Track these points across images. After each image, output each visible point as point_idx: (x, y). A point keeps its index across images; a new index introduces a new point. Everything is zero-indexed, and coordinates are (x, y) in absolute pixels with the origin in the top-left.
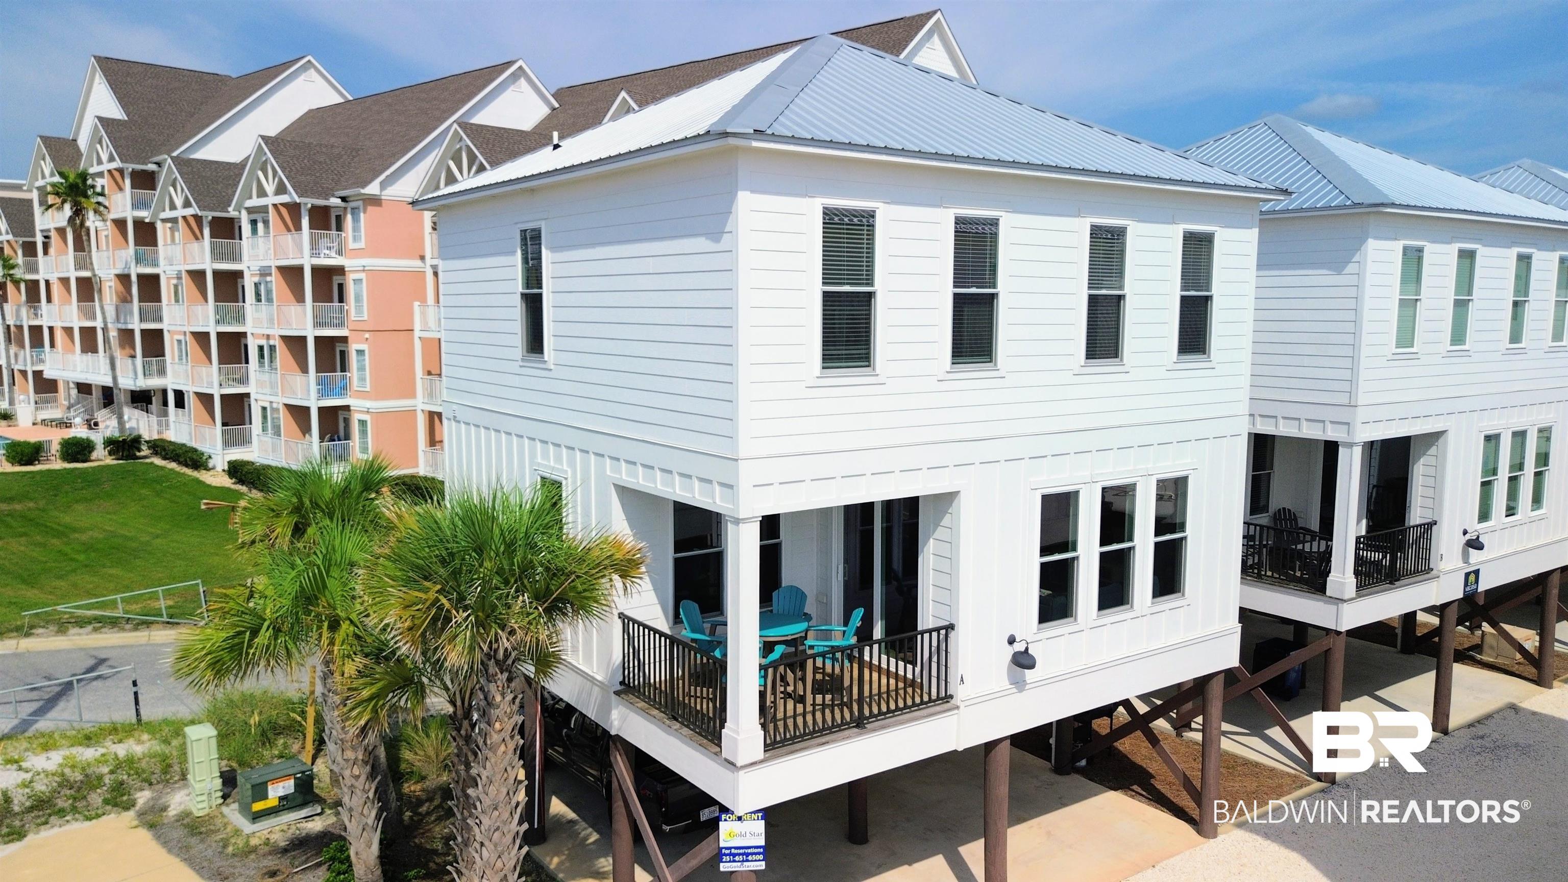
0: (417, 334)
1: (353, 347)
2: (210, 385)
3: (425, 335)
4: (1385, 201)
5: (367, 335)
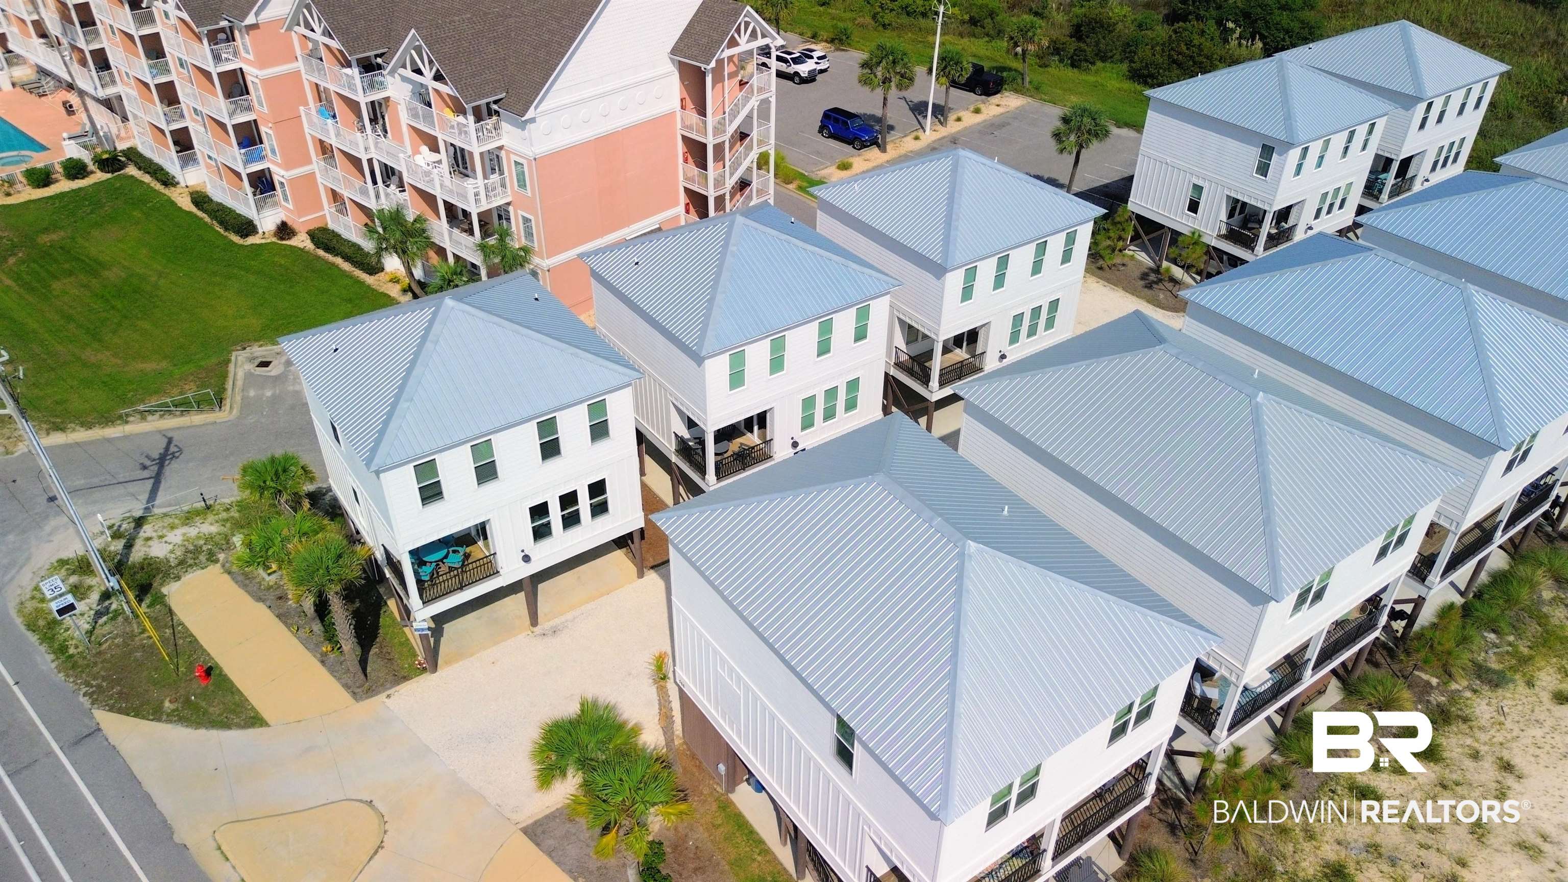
0: (306, 129)
2: (158, 117)
3: (313, 133)
5: (270, 123)
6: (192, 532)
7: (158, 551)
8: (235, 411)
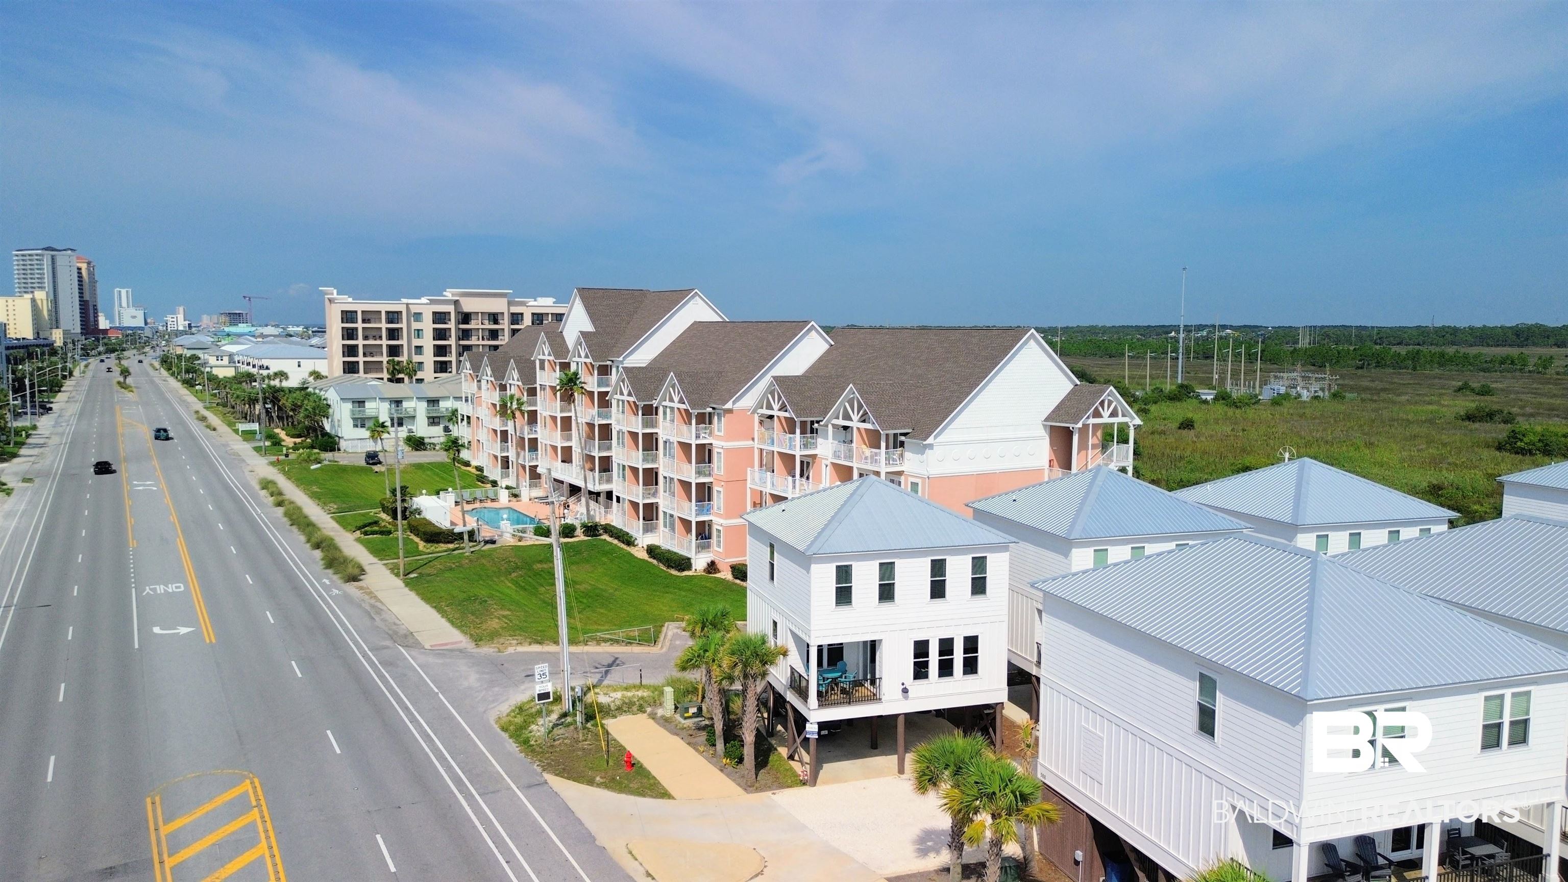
0: (749, 485)
1: (715, 488)
2: (637, 496)
3: (753, 487)
5: (723, 483)
6: (629, 694)
7: (603, 699)
8: (664, 650)
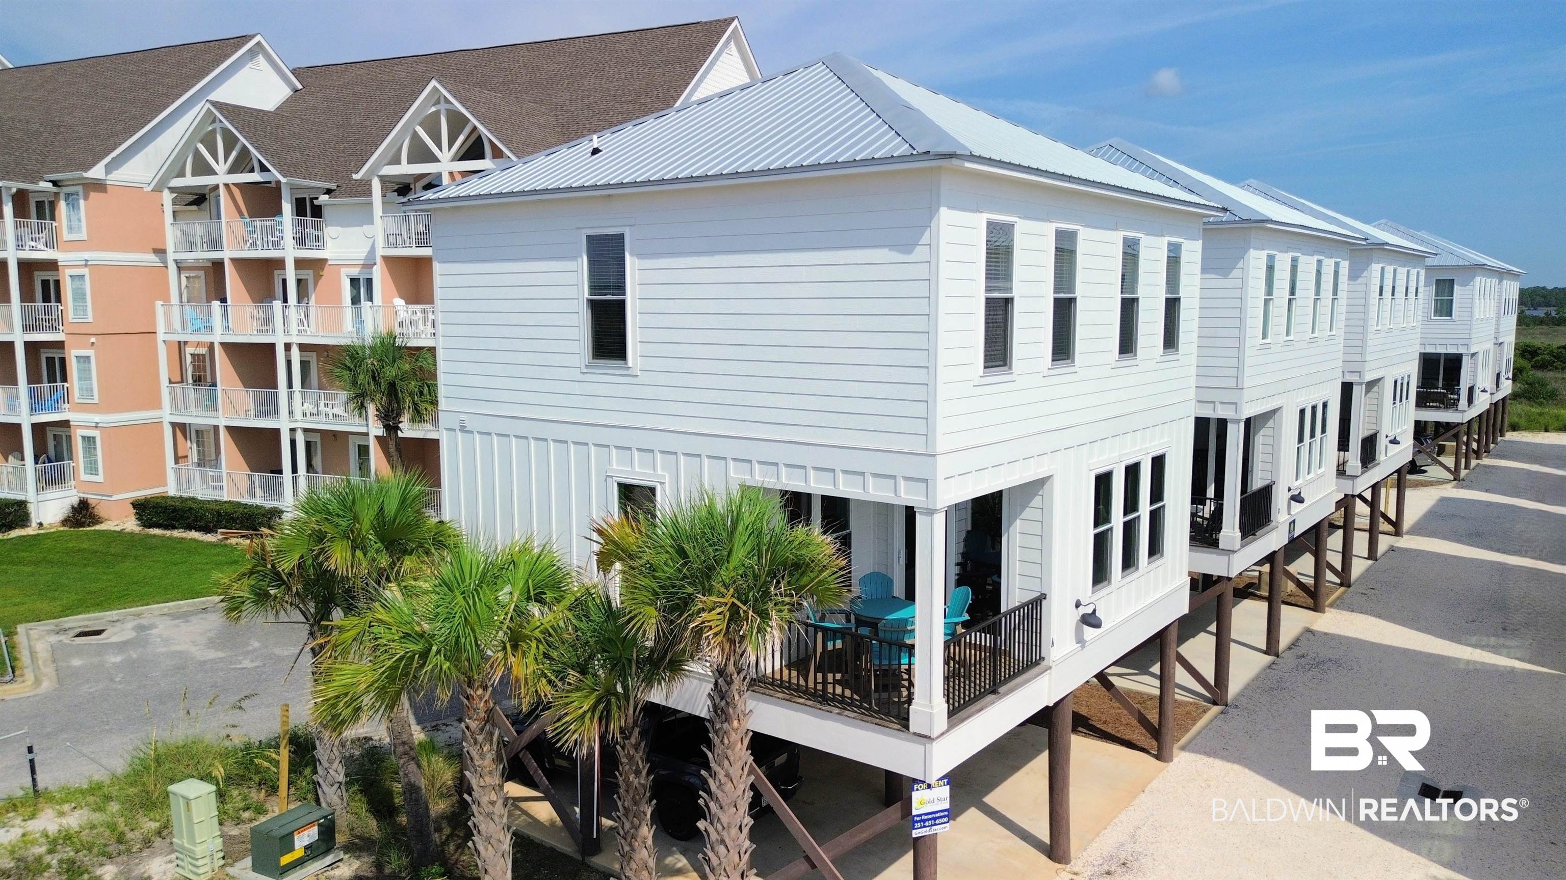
0: (161, 336)
1: (75, 352)
3: (170, 338)
4: (1264, 218)
5: (93, 340)
8: (46, 684)
